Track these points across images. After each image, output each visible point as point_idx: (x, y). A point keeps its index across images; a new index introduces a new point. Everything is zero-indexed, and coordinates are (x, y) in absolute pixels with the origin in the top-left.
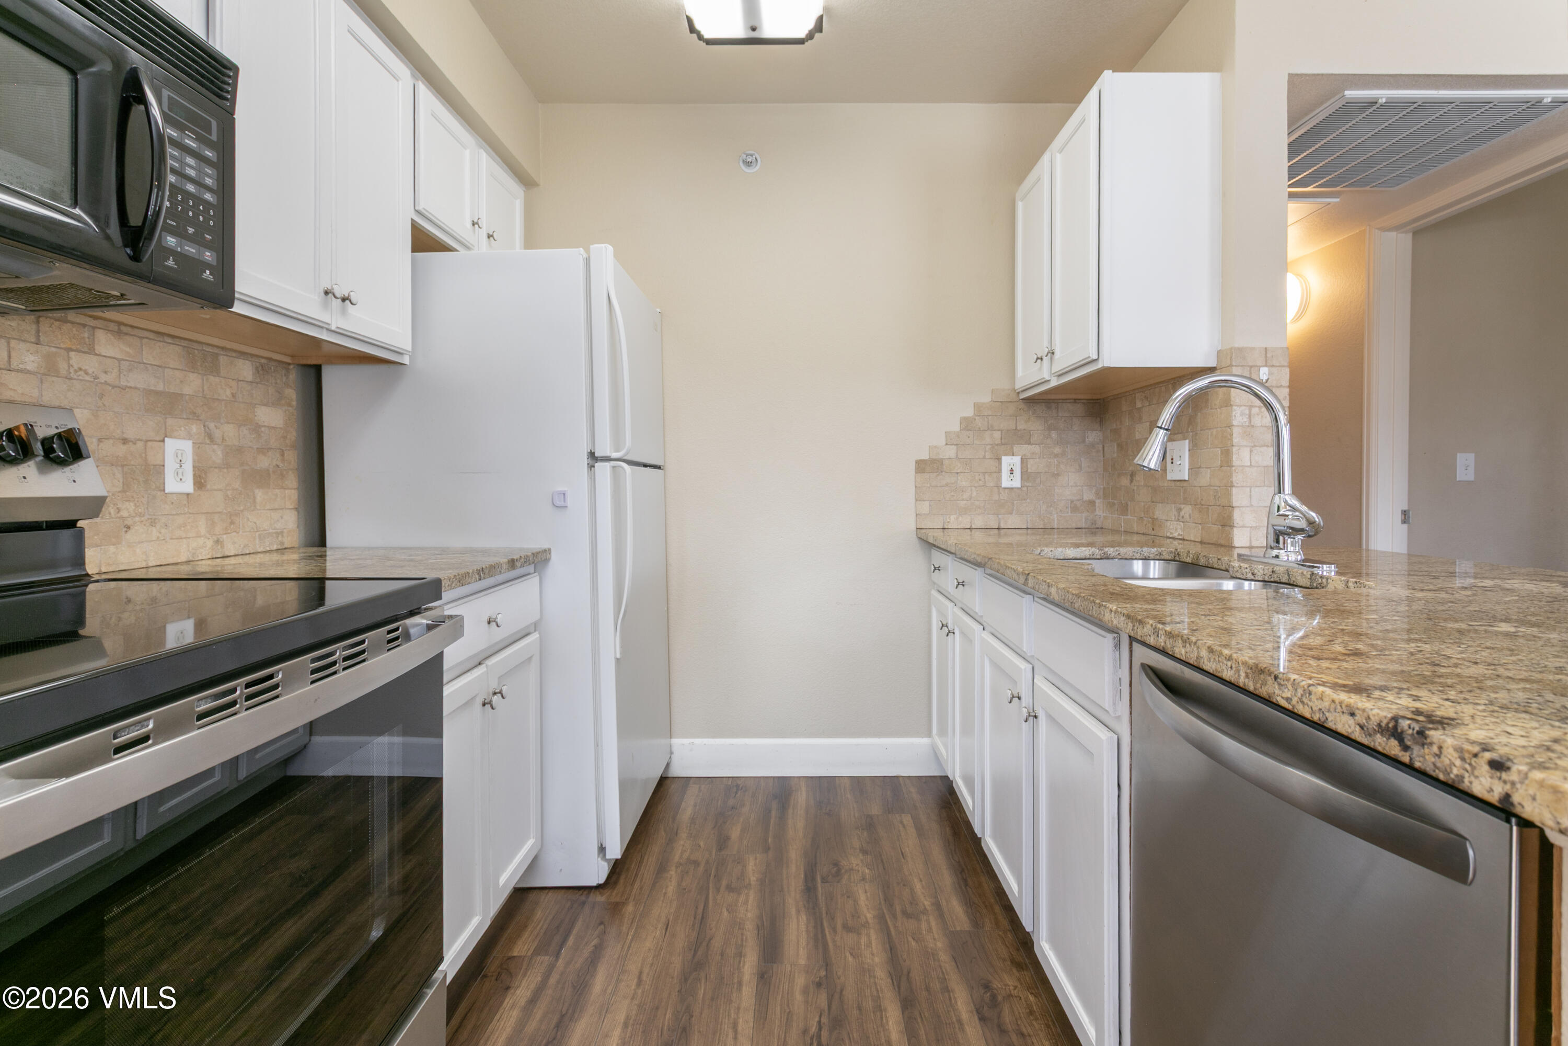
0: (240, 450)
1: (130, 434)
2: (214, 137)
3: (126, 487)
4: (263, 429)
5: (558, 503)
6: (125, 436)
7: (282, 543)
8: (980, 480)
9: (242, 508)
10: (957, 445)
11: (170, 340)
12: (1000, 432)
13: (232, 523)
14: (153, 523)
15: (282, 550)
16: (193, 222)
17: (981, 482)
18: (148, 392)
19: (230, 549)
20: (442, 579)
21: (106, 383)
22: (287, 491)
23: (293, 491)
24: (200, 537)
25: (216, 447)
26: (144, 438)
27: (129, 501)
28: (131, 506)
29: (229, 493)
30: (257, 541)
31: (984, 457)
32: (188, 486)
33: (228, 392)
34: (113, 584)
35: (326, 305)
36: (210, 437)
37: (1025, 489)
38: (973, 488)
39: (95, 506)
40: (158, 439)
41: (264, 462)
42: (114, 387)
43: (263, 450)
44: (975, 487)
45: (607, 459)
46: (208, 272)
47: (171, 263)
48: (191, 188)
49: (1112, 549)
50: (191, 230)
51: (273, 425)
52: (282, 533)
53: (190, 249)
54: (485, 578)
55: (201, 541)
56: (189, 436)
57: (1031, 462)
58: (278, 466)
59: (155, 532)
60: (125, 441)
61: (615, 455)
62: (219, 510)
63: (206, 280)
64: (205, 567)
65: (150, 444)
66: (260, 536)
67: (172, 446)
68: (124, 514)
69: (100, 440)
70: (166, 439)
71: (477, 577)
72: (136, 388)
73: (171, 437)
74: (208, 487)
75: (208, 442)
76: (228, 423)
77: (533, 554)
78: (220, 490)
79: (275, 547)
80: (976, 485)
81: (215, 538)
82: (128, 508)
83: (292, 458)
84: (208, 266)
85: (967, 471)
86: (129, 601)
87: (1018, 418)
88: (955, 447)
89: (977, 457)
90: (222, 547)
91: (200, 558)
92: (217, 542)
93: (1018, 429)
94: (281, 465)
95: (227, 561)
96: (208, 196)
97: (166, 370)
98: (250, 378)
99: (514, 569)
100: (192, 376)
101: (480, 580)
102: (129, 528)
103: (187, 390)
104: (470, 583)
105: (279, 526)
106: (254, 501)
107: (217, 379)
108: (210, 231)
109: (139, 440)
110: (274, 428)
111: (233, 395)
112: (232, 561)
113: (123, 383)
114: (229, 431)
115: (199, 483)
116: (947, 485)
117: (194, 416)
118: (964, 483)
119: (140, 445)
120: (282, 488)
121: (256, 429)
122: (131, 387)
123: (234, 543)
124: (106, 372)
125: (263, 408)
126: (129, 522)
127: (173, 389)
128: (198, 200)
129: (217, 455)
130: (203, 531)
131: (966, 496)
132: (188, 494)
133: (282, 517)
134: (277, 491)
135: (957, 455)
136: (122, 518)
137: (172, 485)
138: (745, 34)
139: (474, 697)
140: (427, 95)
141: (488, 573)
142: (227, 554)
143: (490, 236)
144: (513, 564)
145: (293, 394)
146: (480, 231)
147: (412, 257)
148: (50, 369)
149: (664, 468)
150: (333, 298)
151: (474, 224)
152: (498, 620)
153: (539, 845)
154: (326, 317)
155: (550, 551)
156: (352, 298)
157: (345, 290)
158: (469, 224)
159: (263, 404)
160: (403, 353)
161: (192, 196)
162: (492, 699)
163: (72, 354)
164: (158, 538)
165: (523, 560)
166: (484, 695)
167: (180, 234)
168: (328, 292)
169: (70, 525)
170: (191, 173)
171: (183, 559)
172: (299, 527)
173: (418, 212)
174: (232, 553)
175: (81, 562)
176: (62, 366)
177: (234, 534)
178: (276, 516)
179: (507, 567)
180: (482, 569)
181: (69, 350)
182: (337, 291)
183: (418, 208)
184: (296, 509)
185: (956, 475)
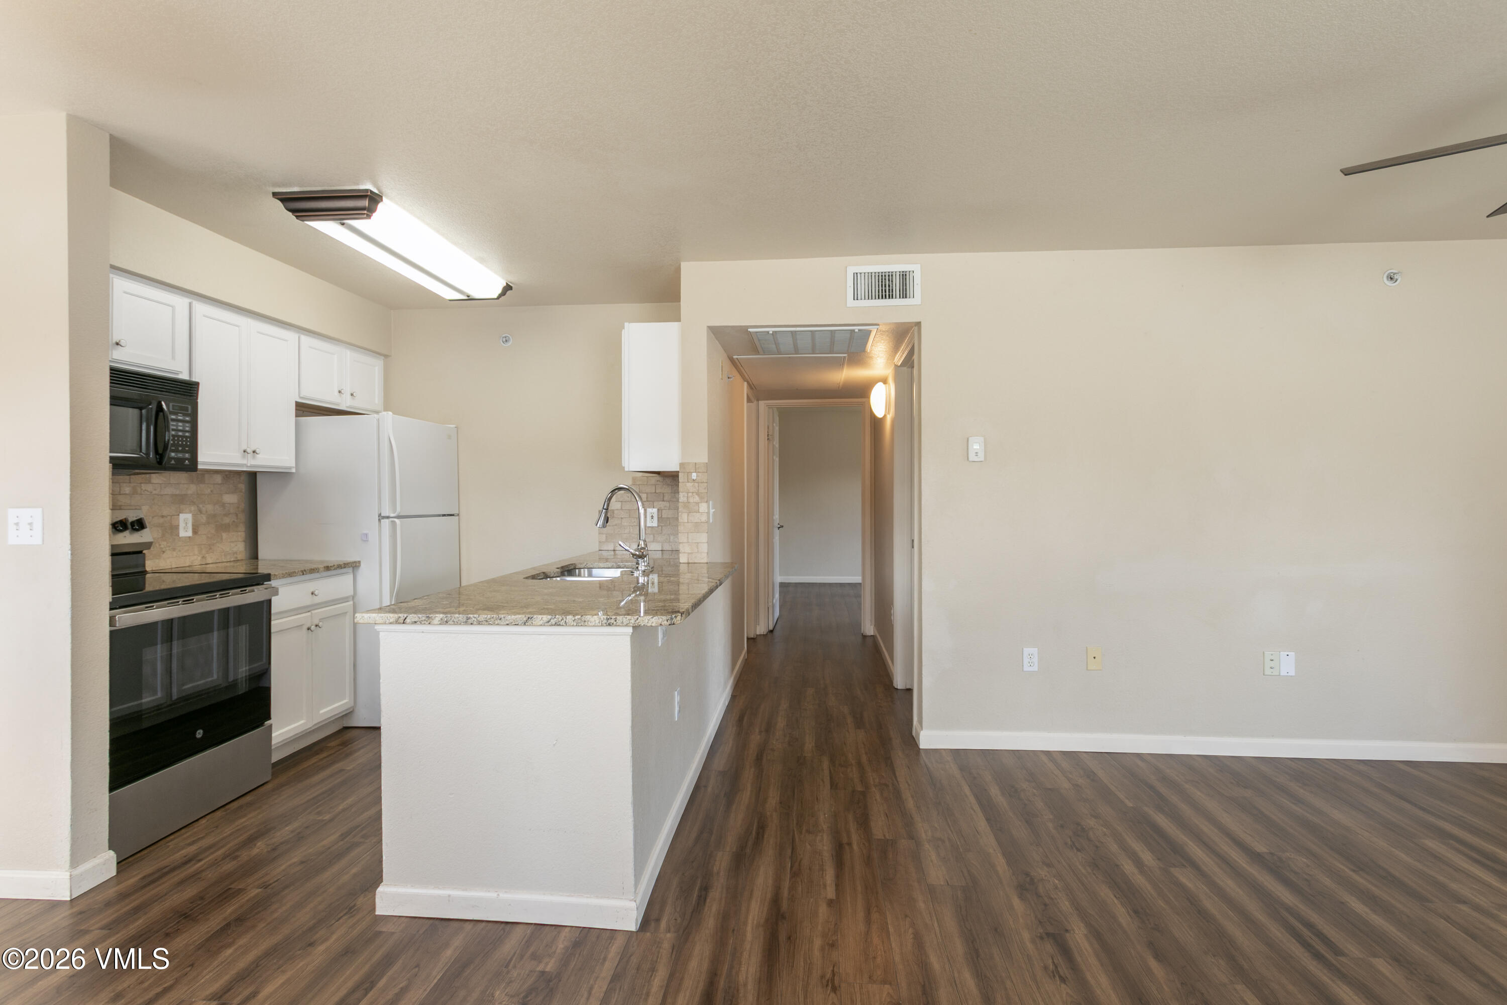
0: (214, 516)
1: (165, 513)
3: (163, 535)
4: (226, 505)
5: (365, 539)
6: (163, 515)
7: (237, 558)
9: (215, 542)
10: (621, 502)
12: (646, 494)
13: (210, 549)
14: (174, 550)
15: (236, 561)
16: (180, 446)
18: (173, 495)
19: (209, 560)
20: (272, 574)
21: (155, 494)
22: (239, 533)
23: (242, 533)
24: (195, 555)
25: (202, 515)
26: (171, 515)
27: (164, 541)
28: (165, 543)
29: (209, 535)
30: (223, 557)
31: (631, 508)
32: (189, 534)
33: (209, 490)
34: (157, 574)
35: (244, 457)
36: (200, 511)
37: (660, 527)
38: (631, 527)
39: (148, 545)
40: (176, 514)
41: (227, 520)
42: (158, 495)
43: (226, 515)
45: (388, 517)
46: (187, 461)
47: (173, 462)
48: (180, 434)
49: (622, 564)
50: (180, 448)
51: (231, 502)
52: (236, 553)
53: (180, 455)
54: (306, 574)
55: (195, 557)
56: (190, 512)
57: (664, 511)
58: (234, 521)
59: (175, 554)
60: (163, 517)
61: (392, 515)
62: (203, 543)
63: (187, 465)
64: (197, 568)
65: (173, 517)
66: (225, 554)
67: (182, 517)
68: (162, 546)
69: (153, 517)
70: (180, 514)
71: (301, 574)
72: (167, 494)
73: (182, 513)
74: (199, 533)
75: (199, 513)
76: (209, 504)
78: (205, 534)
79: (232, 560)
80: (633, 525)
81: (202, 555)
82: (163, 544)
83: (242, 517)
84: (187, 458)
85: (627, 517)
86: (164, 581)
87: (657, 486)
88: (620, 503)
89: (627, 509)
90: (206, 560)
91: (195, 564)
92: (203, 557)
93: (657, 492)
94: (236, 520)
95: (208, 566)
96: (187, 434)
97: (181, 485)
98: (220, 482)
99: (329, 570)
100: (192, 486)
101: (303, 574)
102: (164, 552)
103: (190, 492)
105: (235, 549)
106: (222, 539)
107: (204, 485)
108: (188, 447)
109: (169, 515)
110: (232, 504)
111: (212, 491)
112: (211, 566)
113: (162, 493)
114: (210, 508)
115: (195, 532)
116: (616, 525)
117: (193, 503)
118: (625, 524)
119: (169, 517)
120: (237, 532)
121: (223, 505)
122: (165, 495)
123: (211, 558)
124: (155, 490)
126: (164, 550)
127: (183, 493)
128: (183, 437)
129: (203, 519)
130: (196, 552)
131: (627, 531)
132: (189, 537)
133: (236, 545)
134: (234, 533)
135: (622, 508)
136: (161, 548)
137: (182, 534)
138: (466, 298)
139: (302, 625)
140: (306, 340)
141: (309, 572)
142: (208, 562)
143: (352, 395)
144: (328, 568)
145: (243, 487)
146: (344, 395)
147: (296, 421)
148: (134, 492)
149: (458, 515)
150: (248, 453)
151: (340, 392)
152: (316, 593)
153: (352, 704)
154: (245, 462)
155: (359, 562)
156: (257, 451)
157: (253, 449)
158: (336, 393)
159: (227, 493)
160: (290, 468)
161: (181, 436)
162: (313, 628)
163: (142, 485)
164: (176, 556)
165: (336, 567)
166: (309, 625)
167: (176, 451)
168: (244, 451)
169: (141, 552)
170: (181, 428)
171: (187, 565)
172: (246, 550)
173: (301, 398)
174: (211, 562)
175: (144, 566)
176: (139, 490)
177: (212, 554)
178: (232, 545)
179: (323, 569)
180: (305, 570)
181: (141, 483)
182: (249, 450)
183: (302, 396)
184: (244, 541)
185: (621, 519)
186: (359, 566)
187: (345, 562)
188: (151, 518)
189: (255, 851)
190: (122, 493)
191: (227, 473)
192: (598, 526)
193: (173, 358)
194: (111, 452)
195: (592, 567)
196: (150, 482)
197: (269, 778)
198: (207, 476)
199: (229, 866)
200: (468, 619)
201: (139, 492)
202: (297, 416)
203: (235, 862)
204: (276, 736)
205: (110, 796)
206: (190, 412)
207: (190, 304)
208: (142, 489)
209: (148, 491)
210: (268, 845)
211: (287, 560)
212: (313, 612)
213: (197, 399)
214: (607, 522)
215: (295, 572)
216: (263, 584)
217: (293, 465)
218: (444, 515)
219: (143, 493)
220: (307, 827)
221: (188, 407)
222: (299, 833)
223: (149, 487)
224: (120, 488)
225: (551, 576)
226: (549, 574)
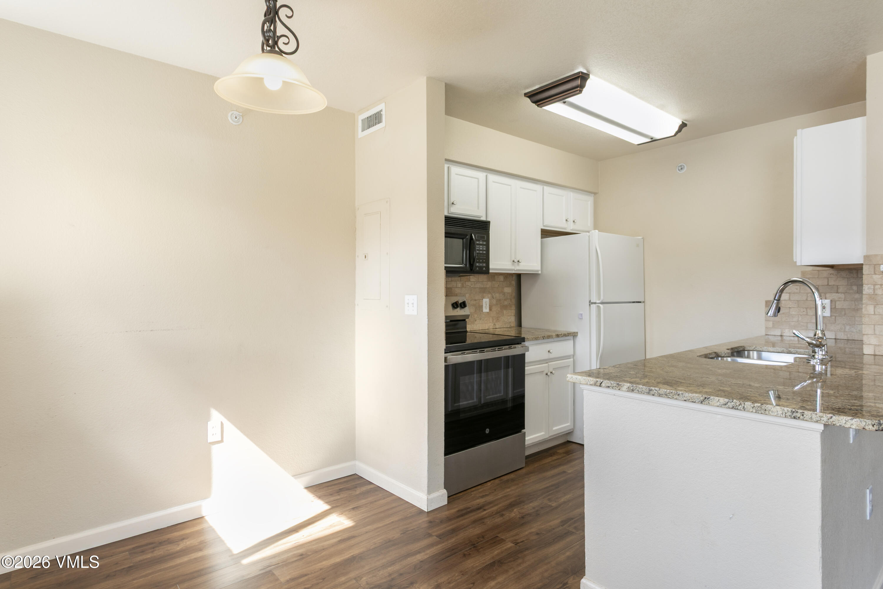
0: (500, 300)
3: (475, 311)
4: (506, 294)
5: (580, 317)
7: (511, 325)
8: (804, 312)
9: (500, 315)
10: (789, 293)
12: (823, 287)
13: (498, 319)
14: (480, 319)
15: (511, 327)
16: (481, 259)
17: (804, 313)
18: (480, 288)
20: (525, 337)
21: (472, 287)
22: (512, 311)
23: (514, 310)
25: (494, 300)
28: (476, 315)
29: (497, 311)
30: (504, 325)
31: (807, 300)
32: (488, 310)
33: (497, 285)
34: (473, 333)
35: (513, 265)
36: (493, 297)
37: (833, 317)
39: (468, 316)
40: (482, 299)
41: (506, 303)
43: (505, 300)
44: (801, 315)
45: (595, 303)
46: (484, 268)
47: (477, 269)
48: (481, 252)
50: (481, 261)
51: (508, 292)
52: (511, 322)
53: (481, 265)
54: (545, 339)
55: (491, 324)
56: (488, 298)
57: (838, 303)
58: (509, 304)
60: (475, 300)
61: (598, 302)
62: (494, 316)
63: (484, 270)
64: (491, 331)
65: (480, 300)
66: (505, 323)
67: (484, 300)
68: (475, 317)
69: (471, 301)
70: (484, 299)
71: (542, 338)
72: (477, 287)
73: (485, 298)
74: (493, 310)
75: (492, 298)
76: (497, 293)
78: (495, 311)
79: (509, 326)
80: (801, 314)
81: (494, 323)
83: (514, 301)
85: (795, 307)
86: (476, 337)
87: (829, 279)
89: (802, 300)
90: (495, 326)
91: (490, 328)
92: (494, 324)
93: (830, 284)
94: (510, 303)
95: (496, 330)
96: (484, 252)
97: (484, 282)
98: (503, 280)
100: (489, 283)
101: (543, 339)
102: (476, 320)
103: (488, 286)
104: (539, 340)
105: (510, 320)
106: (503, 314)
107: (495, 282)
108: (485, 259)
109: (478, 300)
110: (509, 293)
111: (498, 286)
112: (498, 330)
113: (475, 287)
114: (497, 295)
115: (490, 309)
117: (490, 293)
118: (793, 313)
119: (478, 301)
121: (504, 294)
123: (498, 325)
124: (472, 285)
126: (476, 319)
127: (485, 287)
128: (482, 254)
129: (494, 302)
130: (491, 321)
131: (795, 319)
132: (488, 312)
133: (511, 318)
134: (509, 311)
135: (790, 299)
137: (484, 310)
138: (650, 140)
139: (543, 372)
140: (547, 189)
141: (547, 338)
142: (497, 327)
143: (574, 222)
144: (558, 336)
145: (514, 283)
146: (569, 222)
147: (541, 240)
148: (463, 286)
149: (644, 302)
150: (515, 262)
151: (566, 220)
152: (551, 351)
153: (572, 427)
154: (513, 268)
155: (577, 333)
156: (520, 261)
157: (518, 260)
158: (565, 221)
159: (506, 287)
160: (538, 271)
161: (481, 253)
162: (549, 374)
163: (466, 282)
164: (481, 323)
165: (563, 335)
166: (546, 372)
167: (479, 262)
168: (513, 261)
169: (464, 320)
170: (481, 249)
171: (487, 328)
172: (515, 321)
173: (544, 226)
174: (498, 327)
175: (466, 328)
176: (465, 285)
177: (498, 323)
178: (509, 317)
179: (555, 336)
180: (544, 336)
181: (466, 281)
182: (516, 261)
183: (544, 225)
184: (515, 316)
185: (789, 308)
186: (577, 336)
187: (568, 333)
188: (470, 301)
189: (513, 515)
190: (457, 286)
191: (506, 275)
192: (769, 315)
193: (478, 208)
194: (445, 264)
195: (761, 350)
196: (469, 281)
197: (524, 465)
198: (496, 277)
199: (498, 520)
200: (650, 390)
201: (465, 286)
202: (542, 238)
203: (501, 518)
204: (528, 439)
205: (445, 458)
206: (485, 239)
207: (486, 176)
208: (466, 285)
209: (469, 286)
210: (520, 513)
211: (536, 329)
212: (550, 363)
213: (489, 231)
214: (779, 312)
215: (539, 337)
216: (521, 344)
217: (540, 269)
218: (634, 302)
219: (466, 287)
220: (542, 508)
221: (485, 236)
222: (537, 511)
223: (469, 284)
225: (722, 356)
226: (720, 354)
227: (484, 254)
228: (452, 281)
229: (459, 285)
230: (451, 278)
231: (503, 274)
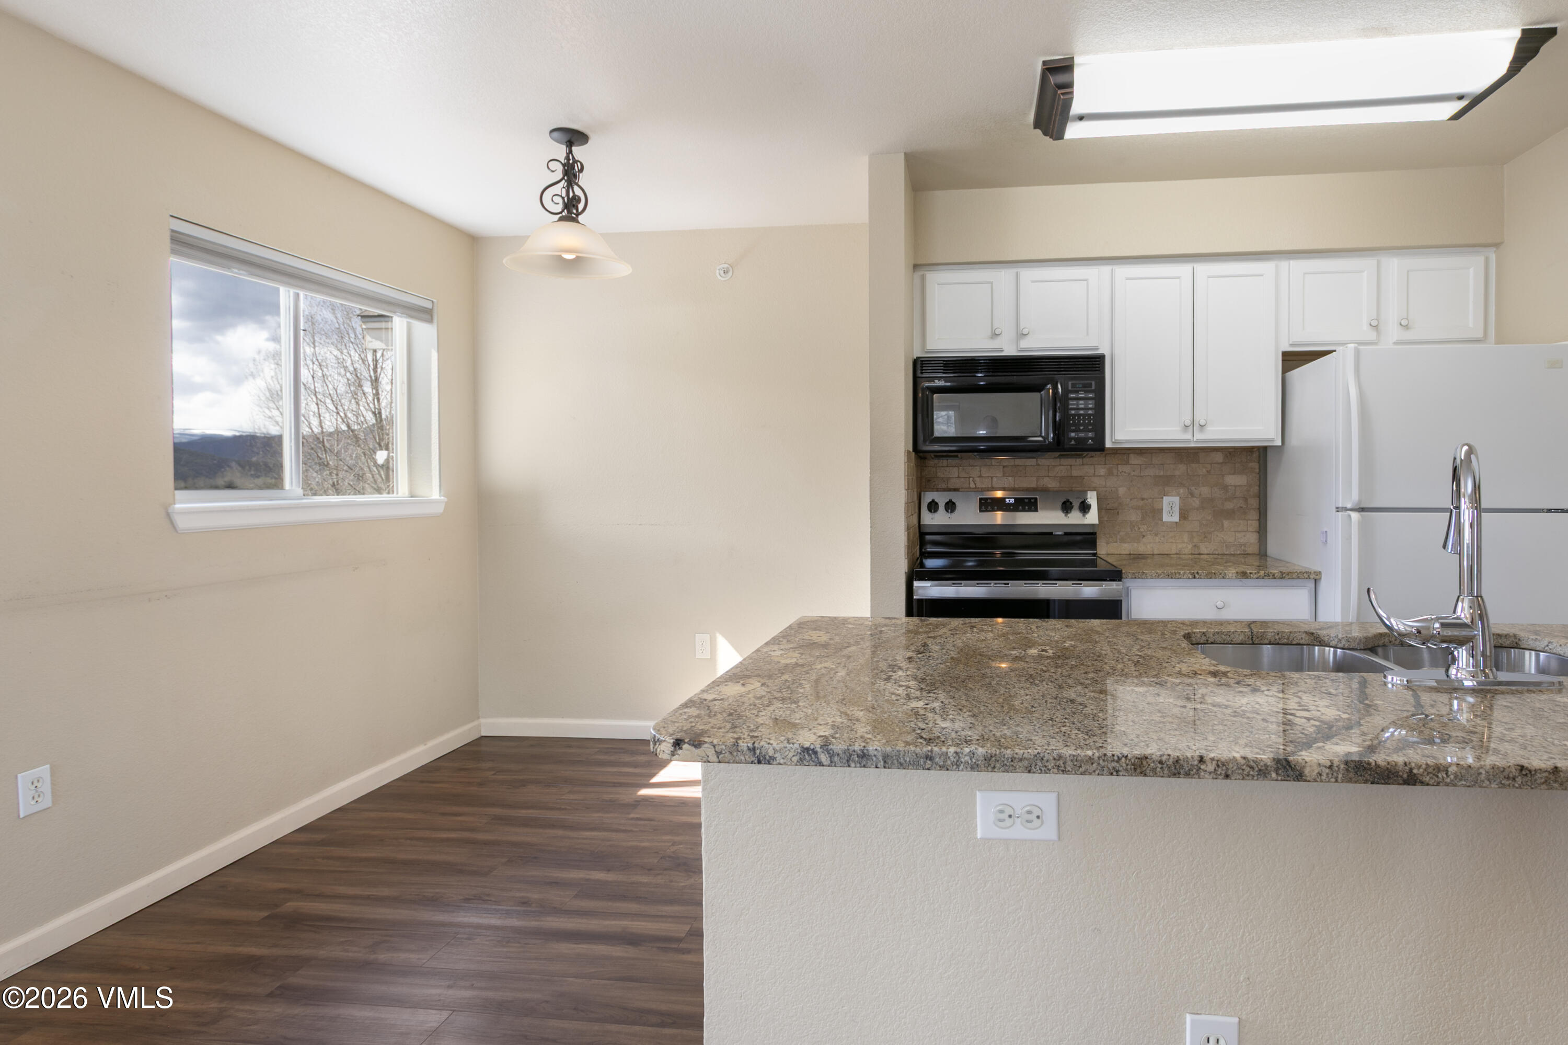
0: (1212, 499)
1: (1145, 496)
2: (1093, 387)
3: (1143, 518)
4: (1230, 487)
5: (1323, 539)
6: (1143, 497)
9: (1213, 530)
11: (1168, 451)
13: (1205, 537)
14: (1156, 535)
16: (1083, 424)
18: (1154, 477)
19: (1204, 550)
21: (1134, 476)
23: (1254, 521)
24: (1184, 543)
25: (1195, 499)
26: (1154, 497)
27: (1144, 524)
28: (1145, 527)
29: (1204, 522)
30: (1225, 548)
32: (1176, 518)
33: (1204, 470)
36: (1192, 495)
39: (1101, 527)
40: (1162, 496)
41: (1229, 506)
42: (1138, 476)
45: (1343, 509)
46: (1091, 441)
47: (1073, 442)
48: (1082, 412)
50: (1082, 428)
53: (1082, 435)
55: (1184, 545)
56: (1178, 494)
58: (1240, 507)
59: (1157, 539)
60: (1143, 499)
61: (1349, 506)
62: (1196, 530)
63: (1090, 444)
65: (1157, 499)
66: (1226, 545)
67: (1166, 500)
68: (1142, 530)
69: (1131, 500)
70: (1164, 497)
72: (1149, 475)
73: (1167, 495)
74: (1190, 519)
75: (1189, 496)
76: (1203, 485)
77: (1281, 572)
78: (1198, 520)
79: (1239, 553)
81: (1194, 544)
82: (1143, 528)
83: (1254, 502)
84: (1091, 438)
90: (1200, 549)
92: (1196, 546)
94: (1244, 507)
95: (1202, 556)
96: (1090, 412)
98: (1221, 461)
100: (1180, 466)
101: (1196, 578)
102: (1144, 536)
103: (1177, 473)
104: (1180, 578)
105: (1243, 541)
106: (1223, 526)
107: (1197, 465)
108: (1091, 425)
109: (1151, 498)
111: (1208, 471)
112: (1206, 556)
113: (1142, 474)
114: (1205, 491)
115: (1184, 515)
117: (1182, 485)
119: (1150, 500)
120: (1245, 519)
121: (1225, 488)
122: (1146, 476)
123: (1207, 548)
124: (1134, 471)
125: (1231, 476)
126: (1144, 534)
127: (1169, 473)
128: (1084, 416)
129: (1196, 502)
130: (1186, 540)
132: (1176, 523)
133: (1245, 537)
134: (1241, 521)
136: (1141, 532)
137: (1166, 518)
142: (1202, 552)
145: (1255, 465)
147: (1280, 376)
148: (1110, 473)
150: (1189, 426)
152: (1220, 604)
155: (1321, 572)
156: (1204, 422)
159: (1230, 474)
160: (1272, 440)
161: (1081, 415)
163: (1119, 466)
164: (1159, 542)
167: (1078, 430)
168: (1185, 424)
169: (1085, 535)
170: (1085, 406)
172: (1259, 542)
173: (1291, 343)
174: (1206, 552)
175: (1093, 547)
176: (1115, 472)
177: (1209, 543)
178: (1239, 535)
180: (1198, 573)
181: (1118, 465)
183: (1294, 341)
184: (1257, 532)
188: (1128, 500)
190: (1096, 474)
196: (1127, 463)
198: (1201, 455)
201: (1115, 474)
202: (1284, 369)
207: (1115, 270)
208: (1118, 470)
209: (1125, 472)
215: (1179, 573)
217: (1276, 435)
221: (1091, 383)
223: (1127, 469)
224: (1094, 469)
225: (1331, 645)
226: (1326, 639)
227: (1090, 415)
228: (1083, 465)
229: (1102, 471)
230: (1081, 460)
231: (1222, 449)
